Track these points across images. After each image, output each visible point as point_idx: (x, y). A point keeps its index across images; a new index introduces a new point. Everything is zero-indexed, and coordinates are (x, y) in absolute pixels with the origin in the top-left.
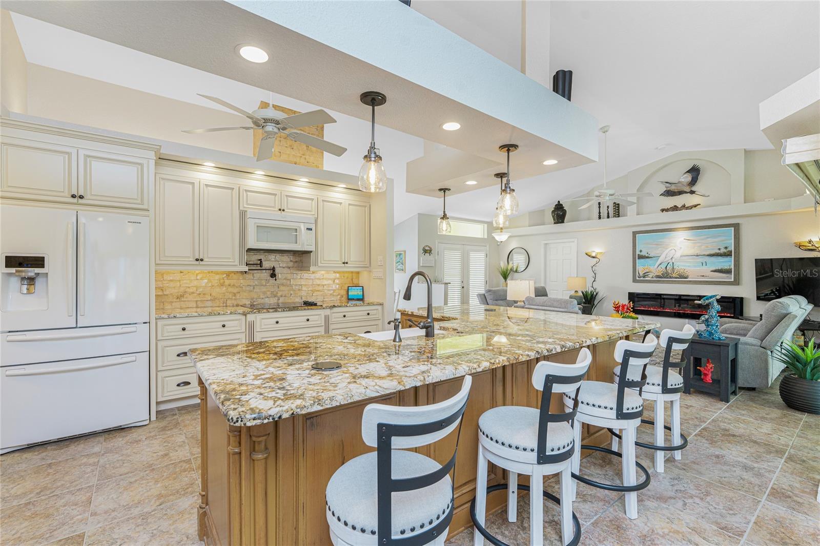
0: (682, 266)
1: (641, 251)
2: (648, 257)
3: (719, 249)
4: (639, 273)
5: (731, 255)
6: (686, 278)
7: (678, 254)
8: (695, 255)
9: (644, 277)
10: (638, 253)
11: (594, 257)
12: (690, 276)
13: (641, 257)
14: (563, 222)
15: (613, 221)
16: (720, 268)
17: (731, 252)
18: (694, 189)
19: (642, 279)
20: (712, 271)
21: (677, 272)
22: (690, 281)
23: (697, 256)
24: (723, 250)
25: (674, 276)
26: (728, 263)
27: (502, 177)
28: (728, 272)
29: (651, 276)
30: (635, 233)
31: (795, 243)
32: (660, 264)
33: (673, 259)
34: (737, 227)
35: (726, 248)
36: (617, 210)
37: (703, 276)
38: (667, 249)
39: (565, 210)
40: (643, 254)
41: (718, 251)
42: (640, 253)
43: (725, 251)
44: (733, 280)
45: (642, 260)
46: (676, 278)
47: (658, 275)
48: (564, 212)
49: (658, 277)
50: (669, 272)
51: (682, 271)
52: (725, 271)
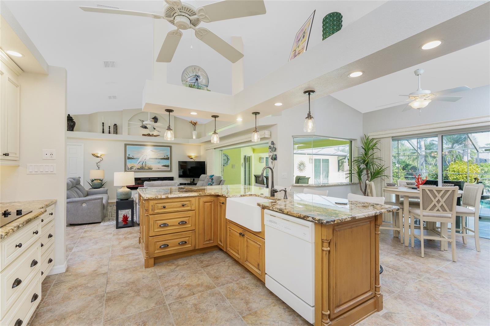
0: (150, 164)
1: (129, 155)
2: (133, 159)
3: (165, 156)
4: (128, 167)
6: (151, 169)
7: (148, 158)
9: (131, 169)
10: (127, 156)
11: (98, 157)
12: (153, 169)
13: (129, 158)
14: (72, 130)
15: (112, 136)
17: (169, 158)
19: (130, 170)
20: (162, 166)
22: (153, 171)
23: (156, 159)
24: (166, 157)
25: (146, 168)
26: (167, 162)
27: (215, 117)
28: (168, 166)
29: (134, 168)
30: (126, 145)
31: (188, 156)
32: (140, 162)
33: (146, 160)
34: (170, 147)
35: (167, 156)
36: (116, 129)
37: (158, 168)
38: (142, 155)
39: (74, 122)
40: (131, 156)
41: (164, 157)
42: (128, 156)
43: (167, 157)
44: (169, 170)
45: (130, 160)
46: (147, 169)
47: (138, 168)
48: (74, 123)
49: (138, 169)
50: (144, 166)
51: (150, 166)
52: (167, 166)
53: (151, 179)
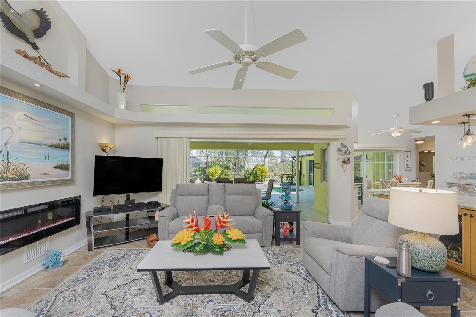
3: (60, 139)
5: (69, 149)
6: (26, 178)
8: (37, 144)
12: (31, 176)
16: (61, 164)
17: (68, 145)
18: (38, 42)
20: (54, 167)
21: (14, 170)
22: (32, 183)
23: (40, 145)
24: (63, 142)
25: (9, 175)
28: (67, 168)
33: (9, 146)
34: (72, 116)
35: (66, 139)
37: (46, 174)
41: (59, 142)
44: (70, 177)
46: (13, 180)
51: (21, 167)
52: (64, 168)
53: (30, 210)
